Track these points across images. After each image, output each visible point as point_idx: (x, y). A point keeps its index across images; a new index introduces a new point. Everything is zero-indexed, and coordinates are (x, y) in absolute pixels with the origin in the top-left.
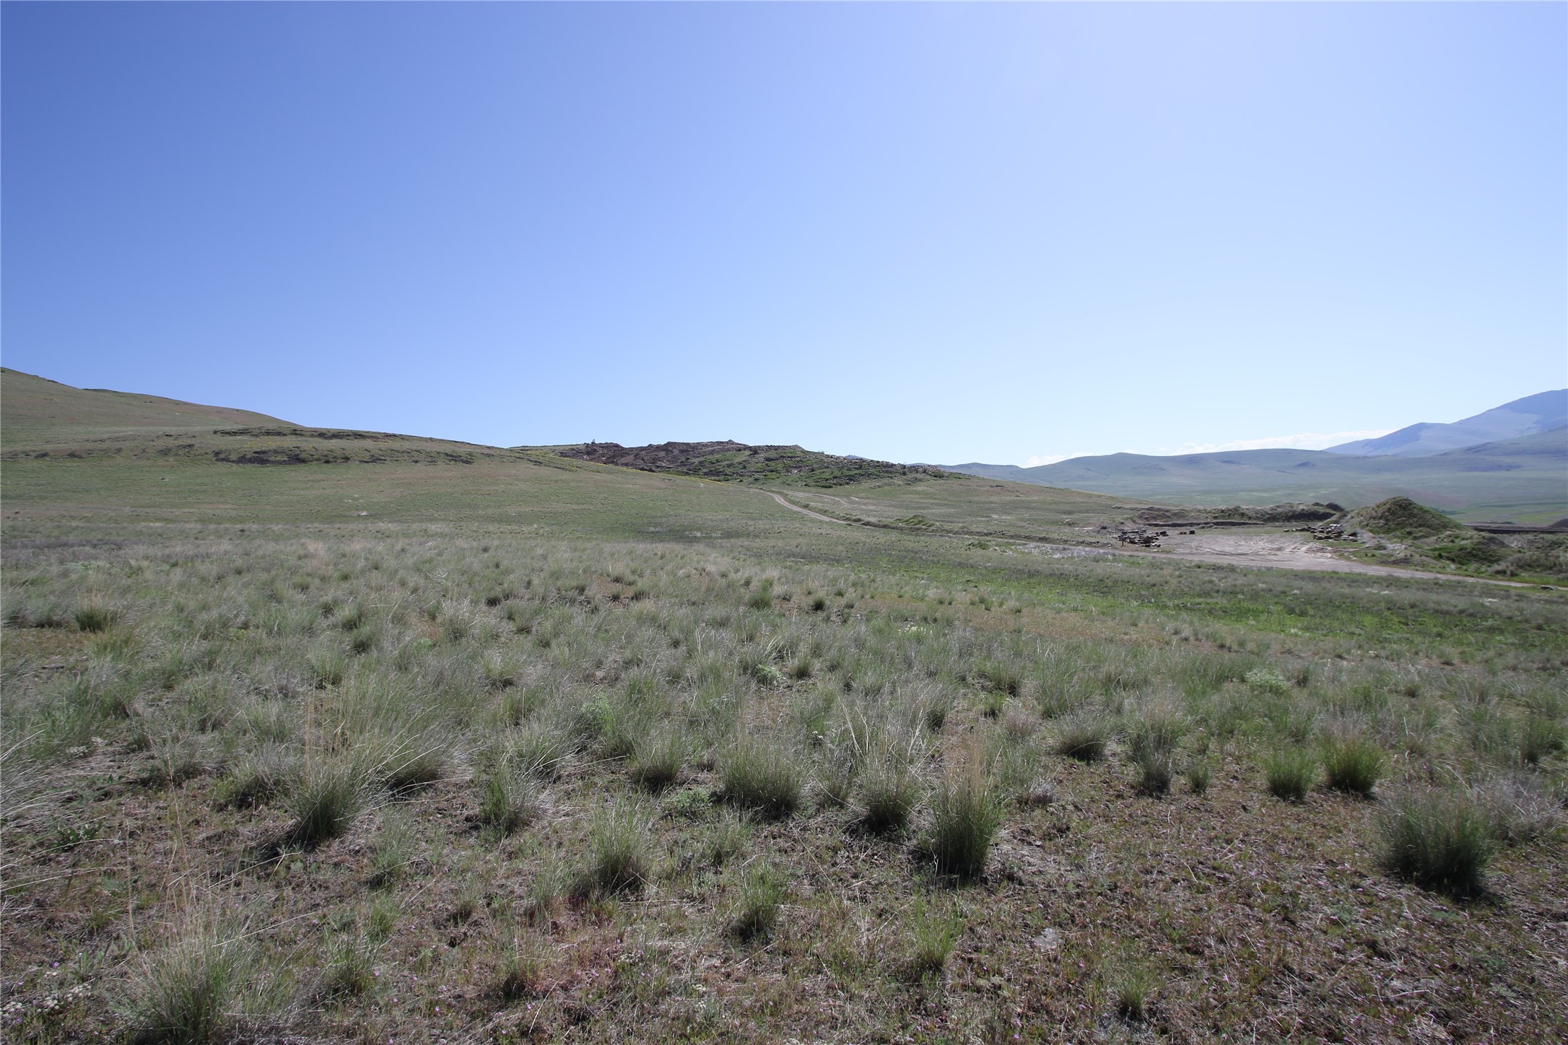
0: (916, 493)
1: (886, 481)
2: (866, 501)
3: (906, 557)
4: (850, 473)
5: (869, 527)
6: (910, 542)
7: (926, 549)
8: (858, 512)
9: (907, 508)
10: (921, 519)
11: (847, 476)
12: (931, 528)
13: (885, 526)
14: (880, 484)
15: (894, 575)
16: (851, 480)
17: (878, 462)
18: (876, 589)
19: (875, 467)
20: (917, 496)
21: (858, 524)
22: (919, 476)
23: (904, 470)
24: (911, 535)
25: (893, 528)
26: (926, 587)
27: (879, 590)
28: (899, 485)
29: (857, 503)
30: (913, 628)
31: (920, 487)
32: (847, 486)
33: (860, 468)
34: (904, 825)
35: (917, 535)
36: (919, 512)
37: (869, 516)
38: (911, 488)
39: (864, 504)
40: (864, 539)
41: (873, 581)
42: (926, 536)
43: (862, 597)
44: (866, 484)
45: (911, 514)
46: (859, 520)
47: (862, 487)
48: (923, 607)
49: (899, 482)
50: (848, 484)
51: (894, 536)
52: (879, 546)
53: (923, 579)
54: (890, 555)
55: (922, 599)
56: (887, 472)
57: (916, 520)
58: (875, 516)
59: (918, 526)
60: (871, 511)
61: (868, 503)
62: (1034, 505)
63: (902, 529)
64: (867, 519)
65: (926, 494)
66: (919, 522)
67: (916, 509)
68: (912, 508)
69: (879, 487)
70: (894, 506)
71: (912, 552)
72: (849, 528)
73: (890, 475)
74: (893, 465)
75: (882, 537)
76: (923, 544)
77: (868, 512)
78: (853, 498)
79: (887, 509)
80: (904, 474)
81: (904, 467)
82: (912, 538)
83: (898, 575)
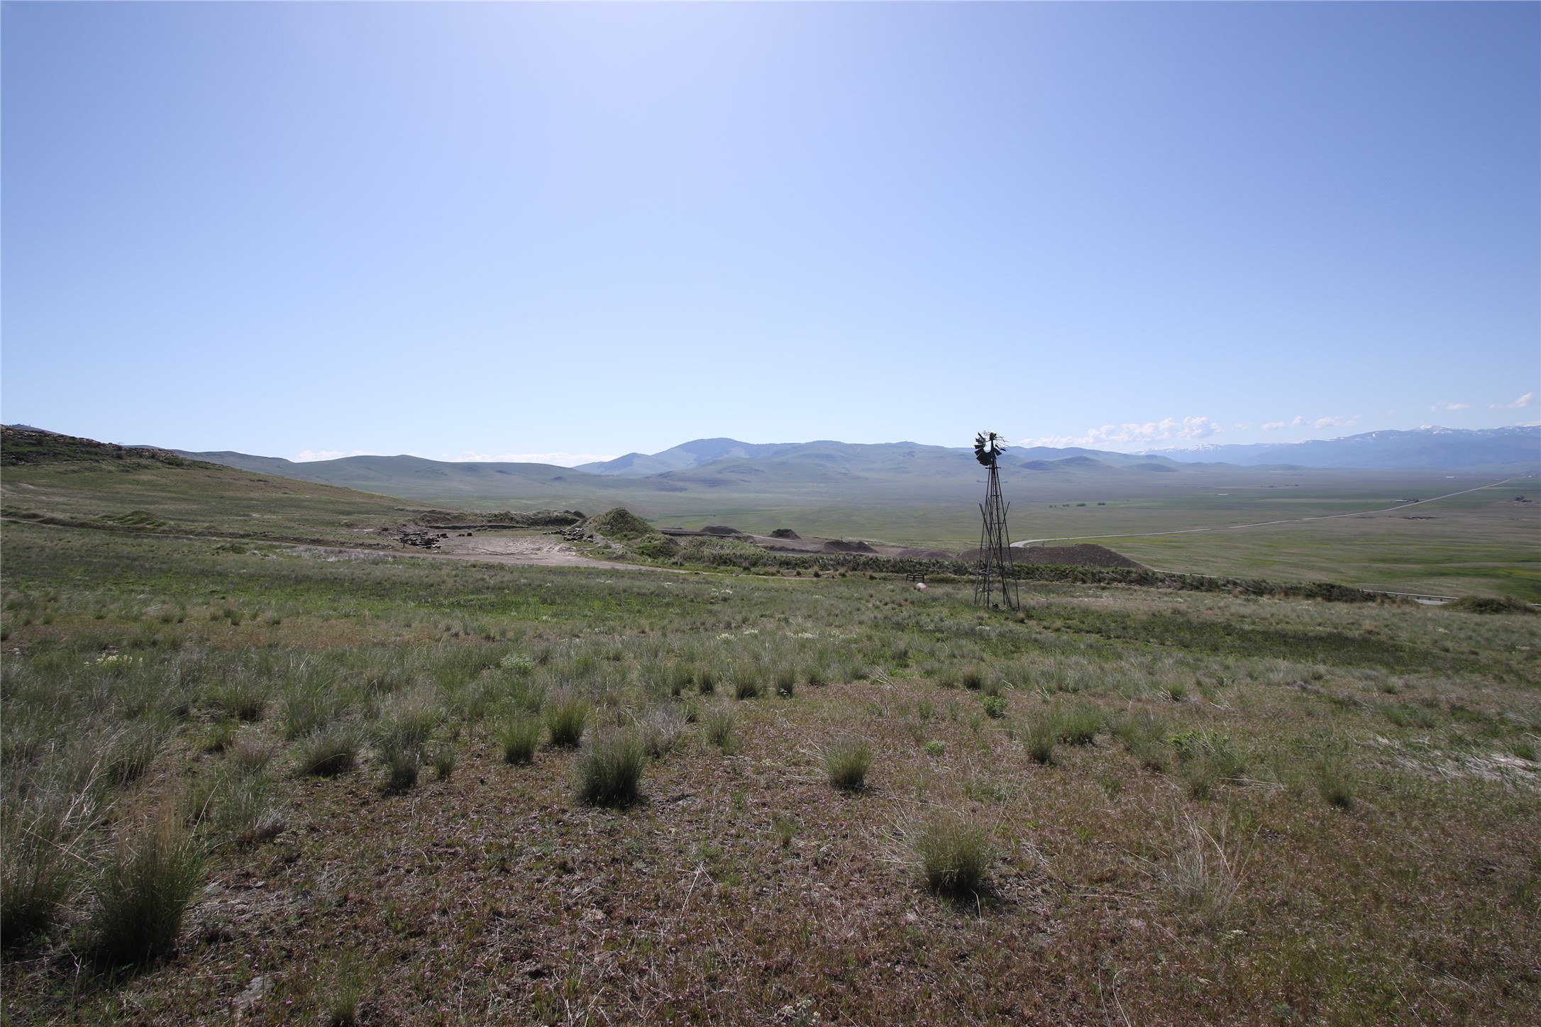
0: (138, 482)
1: (87, 464)
2: (49, 490)
3: (117, 565)
4: (20, 450)
5: (52, 526)
6: (125, 546)
7: (151, 555)
8: (33, 505)
9: (123, 501)
10: (144, 516)
11: (11, 454)
12: (161, 528)
13: (83, 525)
14: (76, 468)
15: (93, 589)
16: (21, 460)
17: (73, 438)
18: (56, 610)
19: (67, 444)
20: (139, 487)
21: (32, 522)
22: (143, 462)
23: (117, 452)
24: (128, 536)
25: (98, 528)
26: (145, 603)
27: (62, 611)
28: (110, 472)
29: (30, 491)
30: (110, 658)
31: (145, 476)
32: (12, 468)
33: (39, 443)
34: (46, 929)
35: (137, 537)
36: (143, 507)
37: (53, 511)
38: (131, 477)
39: (45, 494)
40: (41, 542)
41: (55, 599)
42: (153, 537)
43: (27, 623)
44: (49, 467)
45: (128, 509)
46: (35, 516)
47: (40, 470)
48: (136, 629)
49: (110, 468)
50: (13, 464)
51: (98, 538)
52: (70, 551)
53: (143, 592)
54: (90, 563)
55: (136, 619)
56: (89, 453)
57: (136, 518)
58: (64, 511)
59: (141, 525)
60: (58, 503)
61: (54, 494)
62: (306, 504)
63: (112, 529)
64: (49, 515)
65: (154, 485)
66: (142, 521)
67: (136, 503)
68: (132, 502)
69: (74, 472)
70: (100, 499)
71: (128, 558)
72: (13, 526)
73: (93, 457)
74: (99, 444)
75: (75, 540)
76: (147, 548)
77: (53, 506)
78: (25, 485)
79: (88, 502)
80: (119, 457)
81: (119, 448)
82: (129, 541)
83: (100, 591)
